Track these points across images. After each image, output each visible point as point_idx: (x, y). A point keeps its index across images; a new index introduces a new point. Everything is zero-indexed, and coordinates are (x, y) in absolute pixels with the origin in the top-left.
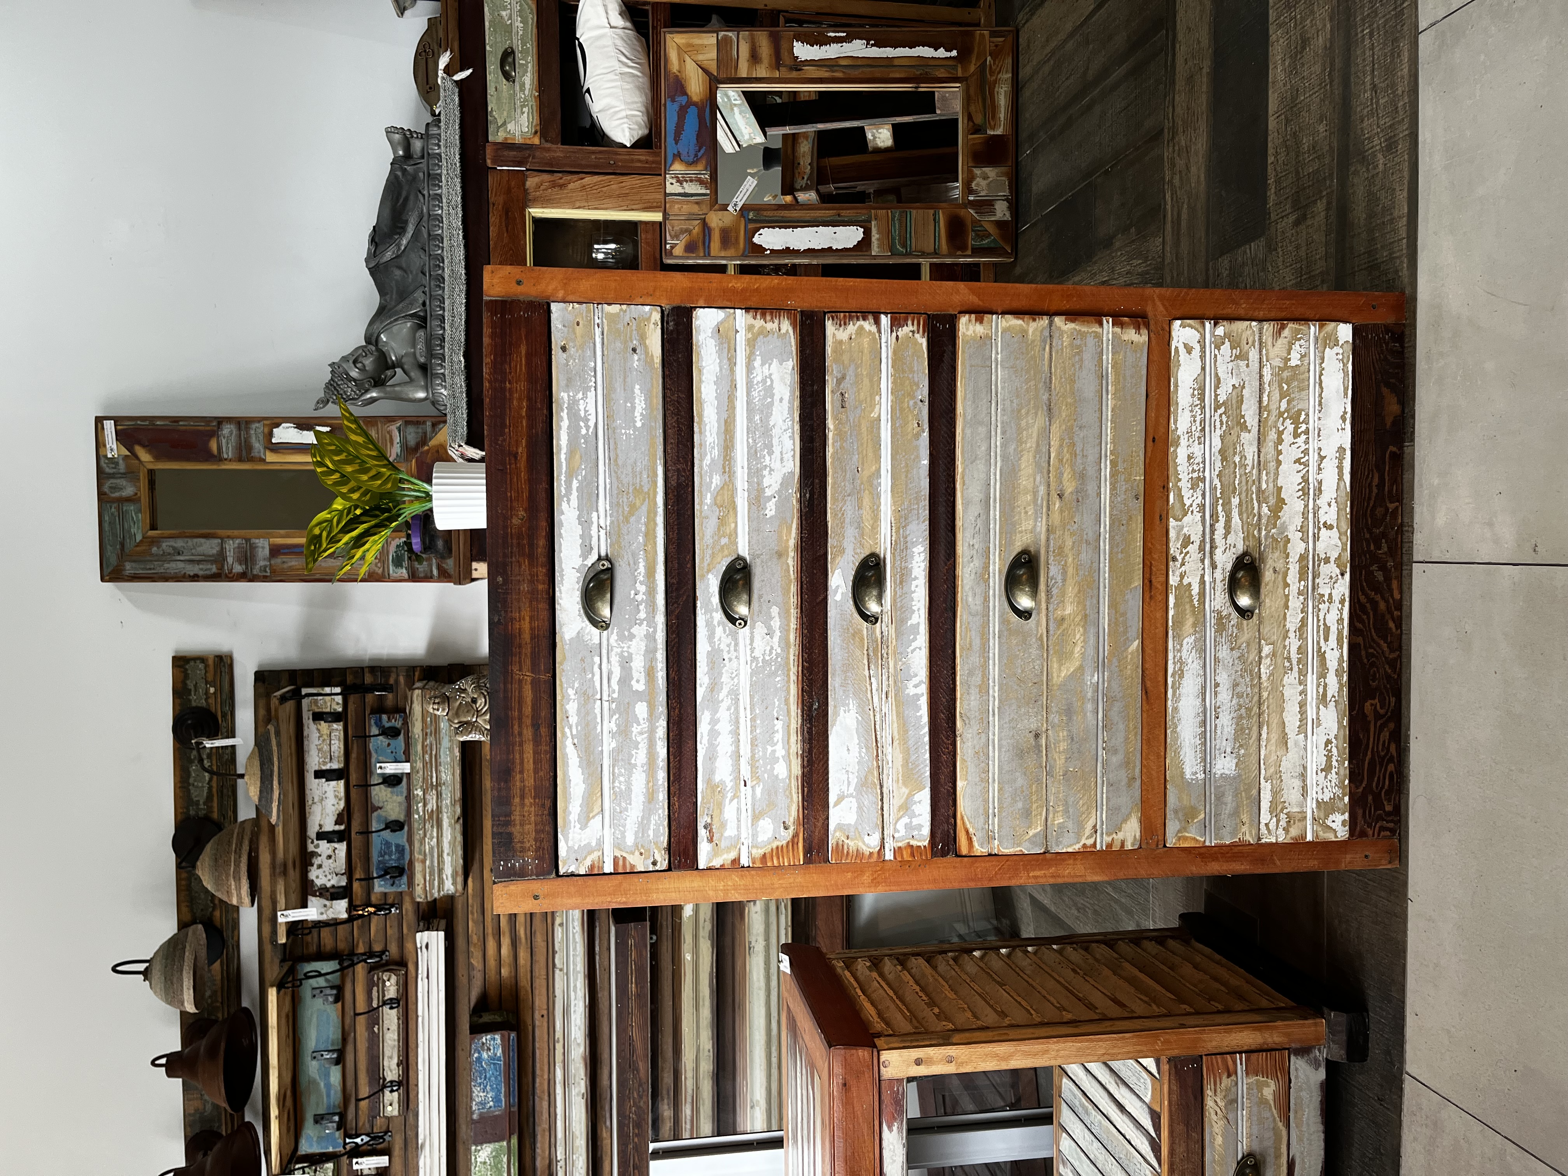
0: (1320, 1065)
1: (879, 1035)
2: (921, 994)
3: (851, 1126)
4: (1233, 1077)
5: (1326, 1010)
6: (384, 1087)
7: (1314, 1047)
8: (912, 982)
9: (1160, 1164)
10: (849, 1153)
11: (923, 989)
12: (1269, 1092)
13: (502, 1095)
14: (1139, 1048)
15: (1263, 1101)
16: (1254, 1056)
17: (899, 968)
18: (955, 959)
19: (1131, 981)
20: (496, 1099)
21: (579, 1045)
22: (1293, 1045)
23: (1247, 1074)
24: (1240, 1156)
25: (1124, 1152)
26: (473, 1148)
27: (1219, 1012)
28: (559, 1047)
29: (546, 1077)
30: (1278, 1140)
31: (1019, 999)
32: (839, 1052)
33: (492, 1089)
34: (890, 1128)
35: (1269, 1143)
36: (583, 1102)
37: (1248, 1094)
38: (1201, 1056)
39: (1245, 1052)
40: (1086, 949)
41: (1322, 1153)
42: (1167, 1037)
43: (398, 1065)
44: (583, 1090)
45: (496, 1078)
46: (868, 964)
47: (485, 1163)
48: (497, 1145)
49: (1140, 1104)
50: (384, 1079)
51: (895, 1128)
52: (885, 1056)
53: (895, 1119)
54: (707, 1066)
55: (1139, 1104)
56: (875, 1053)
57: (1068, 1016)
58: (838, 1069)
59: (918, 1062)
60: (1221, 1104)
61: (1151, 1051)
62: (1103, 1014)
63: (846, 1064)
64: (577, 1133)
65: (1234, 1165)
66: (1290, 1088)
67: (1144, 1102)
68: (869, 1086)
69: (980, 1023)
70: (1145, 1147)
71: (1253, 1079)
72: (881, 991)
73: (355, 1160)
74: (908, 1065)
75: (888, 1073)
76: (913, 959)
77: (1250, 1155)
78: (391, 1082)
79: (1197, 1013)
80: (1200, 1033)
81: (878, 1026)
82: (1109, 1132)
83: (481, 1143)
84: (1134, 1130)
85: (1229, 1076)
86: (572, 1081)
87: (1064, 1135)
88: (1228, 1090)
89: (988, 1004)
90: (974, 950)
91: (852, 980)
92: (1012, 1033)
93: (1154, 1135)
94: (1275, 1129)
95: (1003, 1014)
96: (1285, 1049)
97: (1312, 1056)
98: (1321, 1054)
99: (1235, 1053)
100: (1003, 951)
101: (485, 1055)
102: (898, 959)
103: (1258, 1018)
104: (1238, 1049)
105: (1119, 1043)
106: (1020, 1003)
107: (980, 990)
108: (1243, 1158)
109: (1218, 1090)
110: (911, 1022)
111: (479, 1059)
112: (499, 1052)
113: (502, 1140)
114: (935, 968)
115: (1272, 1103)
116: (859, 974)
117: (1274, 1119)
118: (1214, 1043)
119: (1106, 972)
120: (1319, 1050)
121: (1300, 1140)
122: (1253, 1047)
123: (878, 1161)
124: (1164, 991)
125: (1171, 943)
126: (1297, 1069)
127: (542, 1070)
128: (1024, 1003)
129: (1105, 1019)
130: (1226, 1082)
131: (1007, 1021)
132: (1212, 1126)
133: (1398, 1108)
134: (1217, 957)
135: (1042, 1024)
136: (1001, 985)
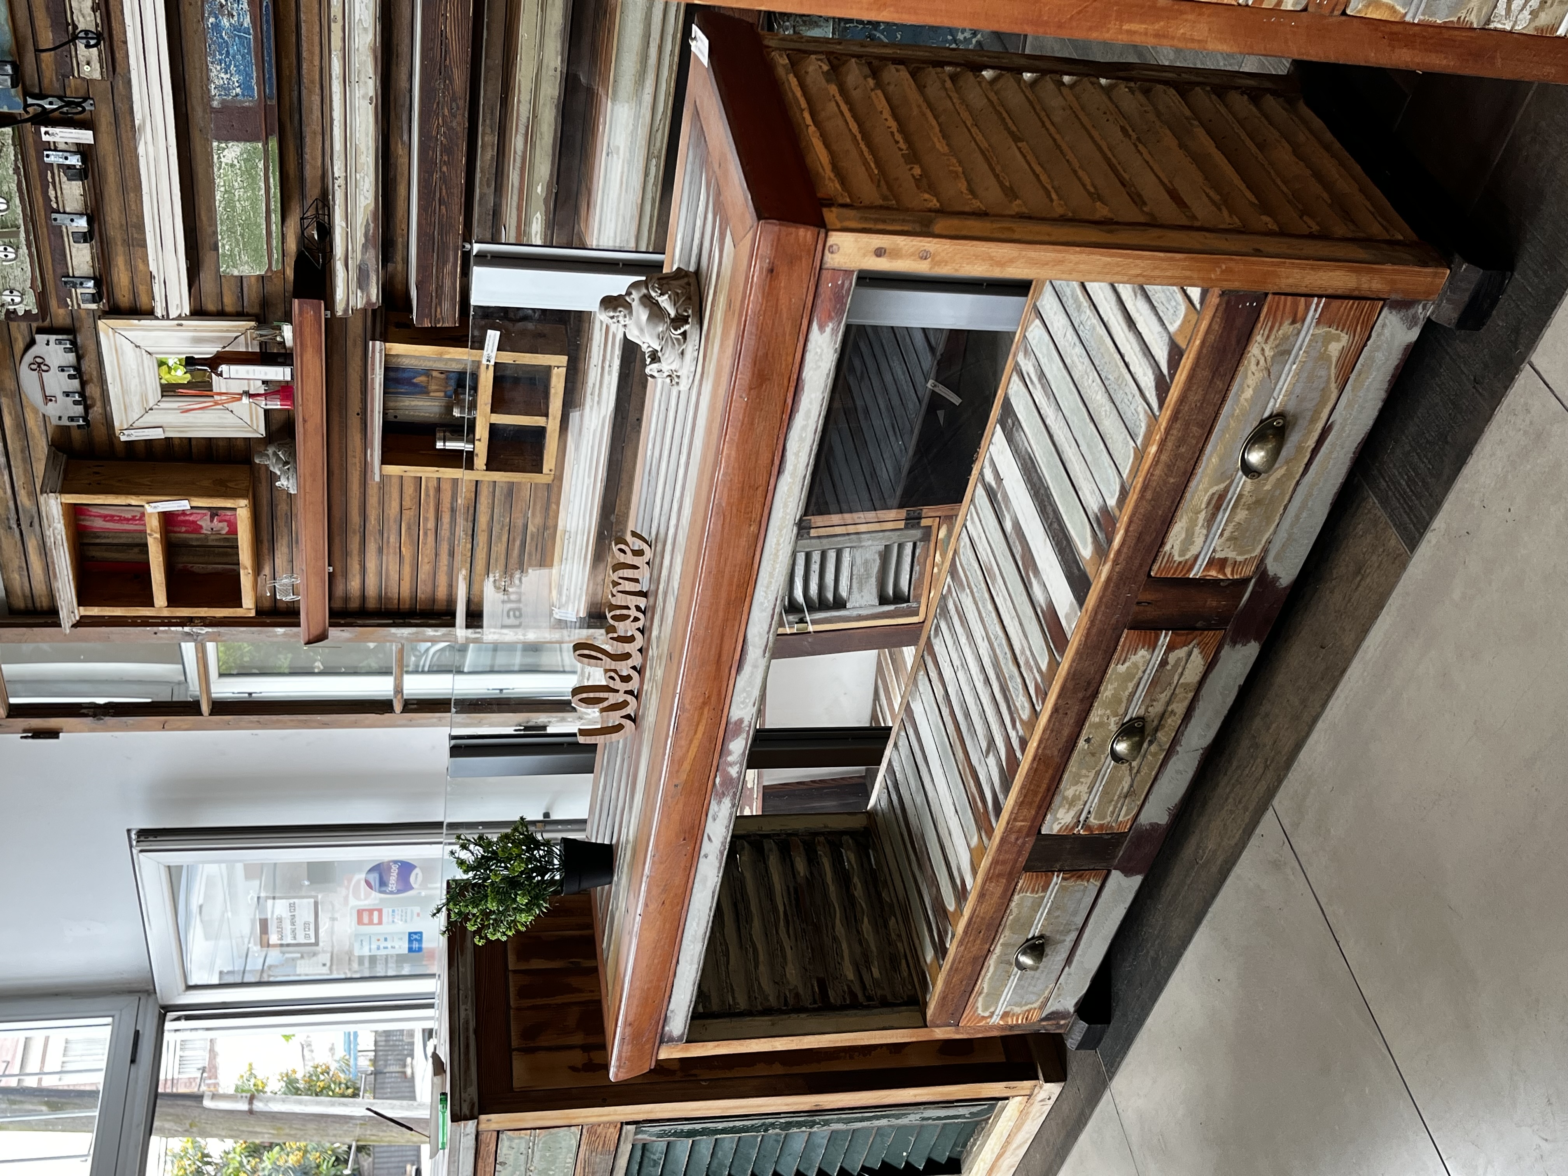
0: (1416, 324)
1: (830, 203)
2: (898, 137)
3: (770, 323)
4: (1298, 325)
5: (1457, 258)
6: (75, 38)
7: (1419, 302)
8: (887, 114)
9: (1161, 406)
10: (760, 353)
11: (902, 130)
12: (1335, 349)
13: (254, 81)
14: (1188, 273)
15: (1324, 357)
16: (1337, 303)
17: (871, 82)
18: (953, 78)
19: (1199, 160)
20: (245, 86)
21: (365, 29)
22: (1394, 296)
23: (1318, 323)
24: (1266, 415)
25: (1116, 375)
26: (215, 144)
27: (1311, 236)
28: (336, 28)
29: (317, 62)
30: (1322, 402)
31: (1038, 169)
32: (773, 228)
33: (238, 72)
34: (822, 328)
35: (1309, 405)
36: (371, 109)
37: (1309, 346)
38: (1266, 294)
39: (1327, 297)
40: (1146, 92)
41: (1371, 423)
42: (1232, 265)
43: (94, 10)
44: (371, 93)
45: (243, 56)
46: (826, 68)
47: (232, 165)
48: (248, 145)
49: (1159, 328)
50: (75, 27)
51: (828, 330)
52: (835, 238)
53: (830, 318)
54: (551, 90)
55: (1157, 328)
56: (822, 235)
57: (1102, 211)
58: (766, 249)
59: (879, 252)
60: (1269, 353)
61: (1203, 279)
62: (1151, 215)
63: (778, 246)
64: (362, 147)
65: (1255, 424)
66: (1365, 345)
67: (1166, 328)
68: (805, 278)
69: (976, 204)
70: (1148, 381)
71: (1323, 330)
72: (840, 122)
73: (43, 129)
74: (864, 255)
75: (833, 260)
76: (892, 68)
77: (1281, 415)
78: (86, 32)
79: (1283, 233)
80: (1278, 265)
81: (831, 185)
82: (1103, 342)
83: (227, 140)
84: (1140, 355)
85: (1294, 322)
86: (354, 78)
87: (1038, 322)
88: (1286, 338)
89: (993, 170)
90: (986, 67)
91: (799, 93)
92: (1021, 229)
93: (1165, 371)
94: (1325, 391)
95: (1011, 193)
96: (1380, 299)
97: (1411, 311)
98: (1422, 312)
99: (1313, 296)
100: (1027, 76)
101: (225, 22)
102: (869, 64)
103: (1361, 254)
104: (1319, 292)
105: (1165, 265)
106: (1037, 176)
107: (984, 145)
108: (1270, 416)
109: (1272, 337)
110: (878, 186)
111: (217, 26)
112: (247, 22)
113: (257, 140)
114: (921, 88)
115: (1334, 360)
116: (809, 80)
117: (1328, 382)
118: (1291, 281)
119: (1169, 140)
120: (1424, 308)
121: (1350, 405)
122: (1340, 292)
123: (797, 365)
124: (1243, 187)
125: (1270, 102)
126: (1384, 325)
127: (312, 53)
128: (1043, 177)
129: (1153, 224)
130: (1287, 328)
131: (1016, 207)
132: (1246, 377)
133: (1496, 398)
134: (1329, 136)
135: (1063, 220)
136: (1016, 139)
